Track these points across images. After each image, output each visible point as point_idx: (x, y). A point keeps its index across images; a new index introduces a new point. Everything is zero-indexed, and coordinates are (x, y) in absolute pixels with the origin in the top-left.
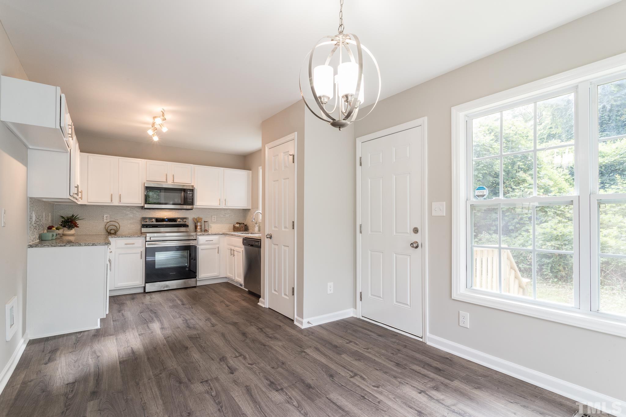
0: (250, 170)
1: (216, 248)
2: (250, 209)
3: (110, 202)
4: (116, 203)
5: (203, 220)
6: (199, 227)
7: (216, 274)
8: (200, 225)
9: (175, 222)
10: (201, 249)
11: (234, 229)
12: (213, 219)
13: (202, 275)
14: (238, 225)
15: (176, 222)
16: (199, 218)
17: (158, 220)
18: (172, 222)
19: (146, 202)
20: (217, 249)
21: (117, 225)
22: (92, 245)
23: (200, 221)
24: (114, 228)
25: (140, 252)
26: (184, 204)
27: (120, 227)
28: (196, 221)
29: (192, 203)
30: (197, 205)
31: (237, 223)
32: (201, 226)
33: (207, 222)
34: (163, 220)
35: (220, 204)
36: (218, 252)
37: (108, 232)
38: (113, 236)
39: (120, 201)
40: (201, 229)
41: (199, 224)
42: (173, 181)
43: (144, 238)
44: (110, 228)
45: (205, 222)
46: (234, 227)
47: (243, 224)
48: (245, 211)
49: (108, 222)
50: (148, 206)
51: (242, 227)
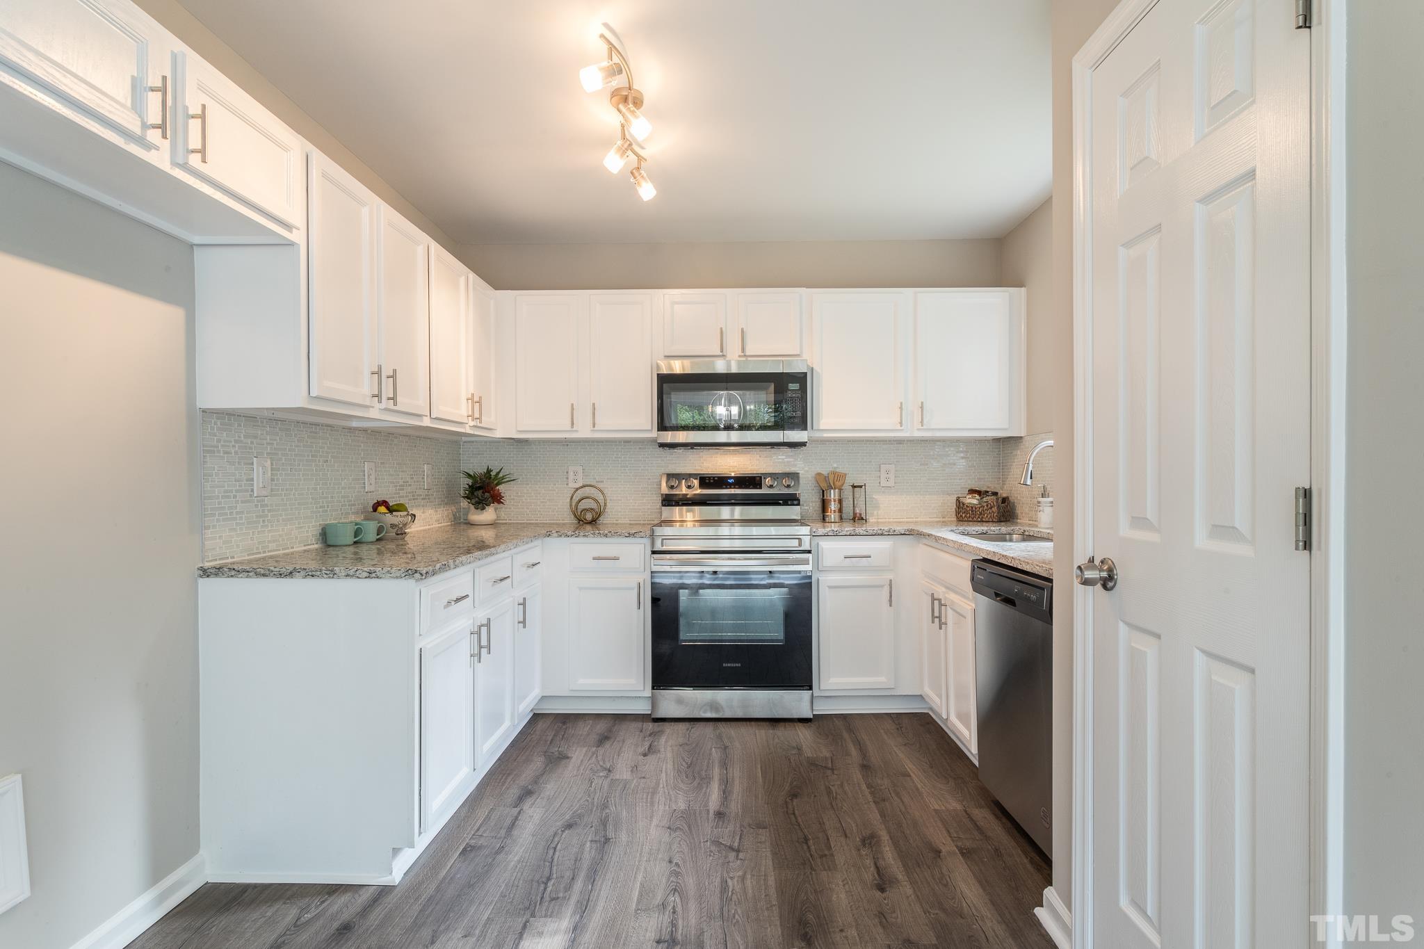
0: (1019, 284)
1: (882, 586)
2: (1021, 437)
3: (569, 428)
4: (584, 432)
5: (850, 480)
6: (833, 506)
7: (882, 679)
8: (837, 498)
9: (755, 487)
10: (830, 587)
11: (957, 513)
12: (883, 475)
13: (833, 680)
14: (973, 500)
15: (761, 488)
16: (834, 473)
17: (706, 481)
18: (747, 487)
19: (662, 427)
20: (887, 589)
21: (600, 498)
23: (838, 484)
24: (594, 505)
25: (636, 586)
26: (778, 426)
27: (606, 505)
28: (824, 485)
29: (801, 422)
30: (821, 428)
31: (972, 491)
32: (840, 501)
33: (861, 487)
34: (720, 481)
35: (901, 423)
36: (890, 601)
37: (575, 516)
38: (588, 527)
39: (596, 427)
40: (840, 510)
41: (833, 495)
42: (743, 350)
43: (647, 541)
44: (582, 505)
45: (854, 487)
46: (960, 505)
47: (995, 494)
48: (1005, 445)
49: (577, 489)
50: (669, 437)
51: (987, 505)
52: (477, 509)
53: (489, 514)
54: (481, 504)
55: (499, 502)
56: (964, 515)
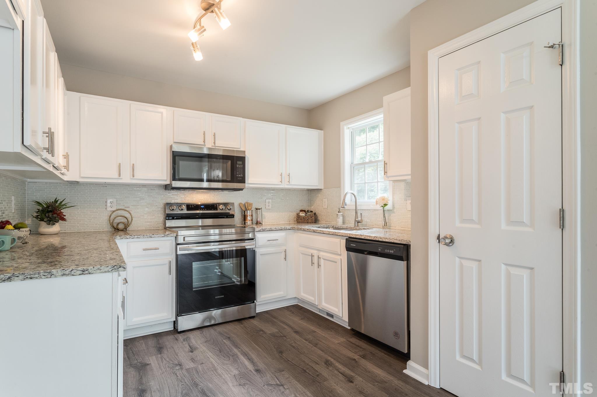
0: (320, 128)
1: (281, 252)
2: (321, 189)
3: (117, 176)
4: (126, 179)
5: (254, 206)
6: (249, 218)
7: (282, 293)
8: (251, 214)
9: (214, 210)
10: (261, 255)
11: (297, 220)
12: (267, 204)
13: (262, 296)
14: (302, 214)
15: (217, 210)
16: (247, 203)
17: (189, 207)
18: (210, 210)
19: (174, 179)
20: (283, 253)
21: (127, 215)
22: (81, 272)
23: (249, 208)
24: (124, 220)
25: (168, 263)
26: (232, 181)
27: (132, 219)
28: (244, 209)
29: (243, 180)
30: (249, 182)
31: (301, 211)
32: (252, 215)
33: (260, 209)
34: (197, 207)
35: (281, 182)
36: (285, 259)
37: (113, 227)
38: (121, 233)
39: (133, 176)
40: (252, 220)
41: (249, 213)
42: (214, 143)
43: (174, 239)
44: (117, 221)
45: (256, 209)
46: (298, 216)
47: (312, 212)
48: (312, 192)
49: (114, 211)
50: (177, 184)
51: (310, 216)
52: (49, 224)
53: (56, 228)
54: (51, 221)
55: (63, 219)
56: (300, 221)
